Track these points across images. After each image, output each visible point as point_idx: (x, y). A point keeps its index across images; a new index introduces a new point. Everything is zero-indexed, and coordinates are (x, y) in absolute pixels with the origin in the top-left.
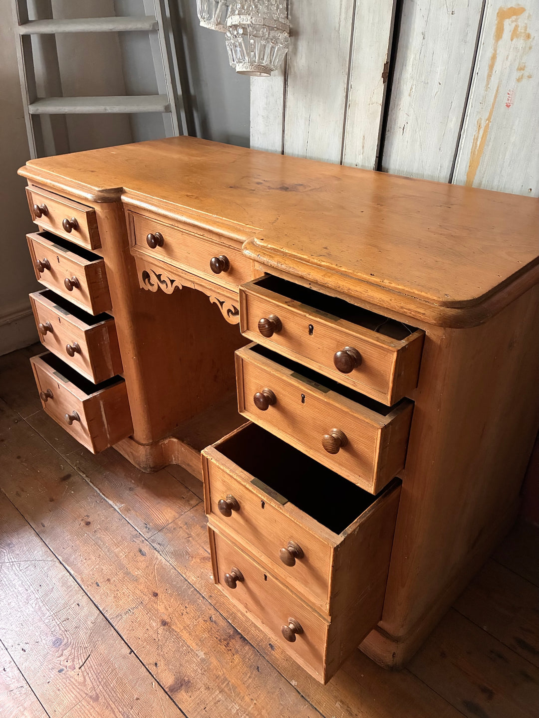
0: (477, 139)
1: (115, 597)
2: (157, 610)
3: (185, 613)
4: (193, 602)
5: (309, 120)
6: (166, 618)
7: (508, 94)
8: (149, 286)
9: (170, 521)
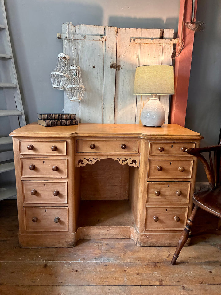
3: (139, 268)
4: (136, 265)
5: (89, 113)
6: (137, 273)
8: (81, 165)
9: (101, 253)
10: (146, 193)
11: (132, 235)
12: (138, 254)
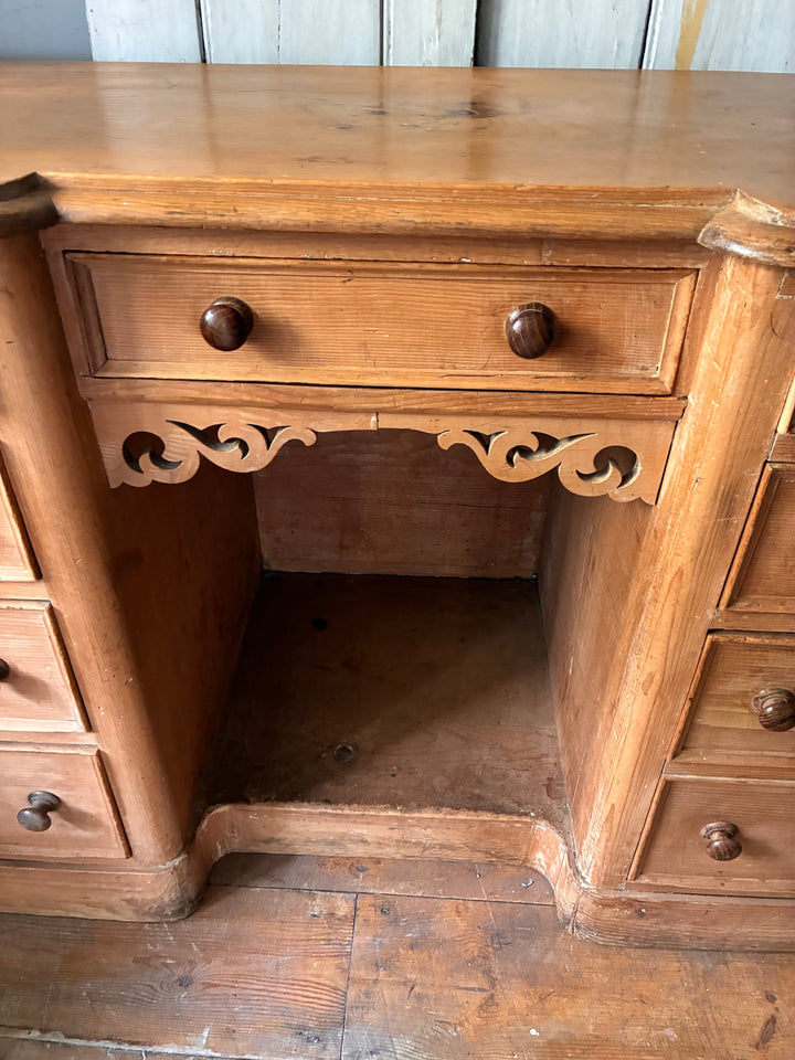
8: (151, 473)
9: (341, 984)
10: (683, 705)
11: (539, 855)
12: (570, 1012)
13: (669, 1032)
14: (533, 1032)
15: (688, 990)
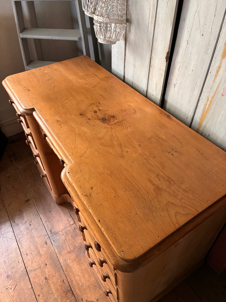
0: (206, 105)
1: (32, 262)
2: (45, 272)
3: (54, 276)
4: (59, 271)
5: (134, 66)
6: (47, 276)
7: (224, 89)
9: (61, 230)
12: (75, 265)
13: (81, 284)
14: (69, 261)
15: (90, 284)
